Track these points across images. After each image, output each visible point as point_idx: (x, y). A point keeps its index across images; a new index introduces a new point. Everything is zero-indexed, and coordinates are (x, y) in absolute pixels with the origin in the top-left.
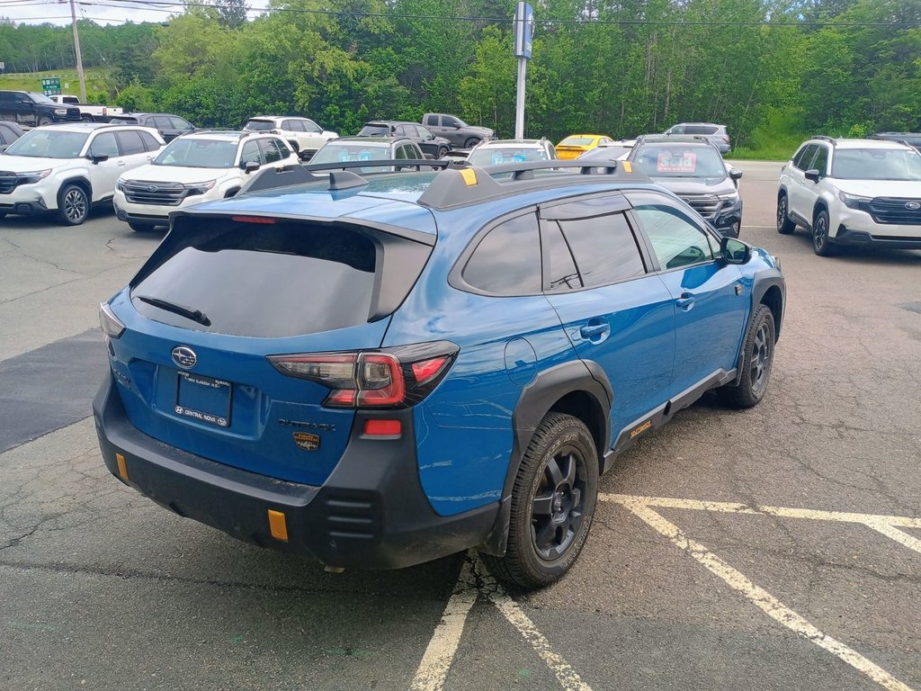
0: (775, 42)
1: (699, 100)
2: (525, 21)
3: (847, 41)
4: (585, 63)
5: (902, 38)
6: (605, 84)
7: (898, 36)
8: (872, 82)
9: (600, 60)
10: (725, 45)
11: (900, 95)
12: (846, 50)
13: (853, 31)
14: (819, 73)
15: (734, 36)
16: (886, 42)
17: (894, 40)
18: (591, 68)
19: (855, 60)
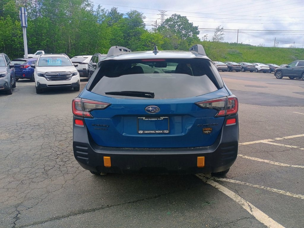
0: (102, 29)
1: (81, 46)
2: (25, 14)
3: (121, 30)
4: (39, 31)
5: (136, 30)
6: (48, 39)
7: (134, 29)
8: (129, 42)
9: (45, 31)
10: (87, 28)
11: (138, 46)
12: (121, 32)
13: (121, 27)
14: (115, 39)
15: (89, 26)
16: (131, 31)
17: (134, 30)
18: (41, 33)
19: (124, 35)
